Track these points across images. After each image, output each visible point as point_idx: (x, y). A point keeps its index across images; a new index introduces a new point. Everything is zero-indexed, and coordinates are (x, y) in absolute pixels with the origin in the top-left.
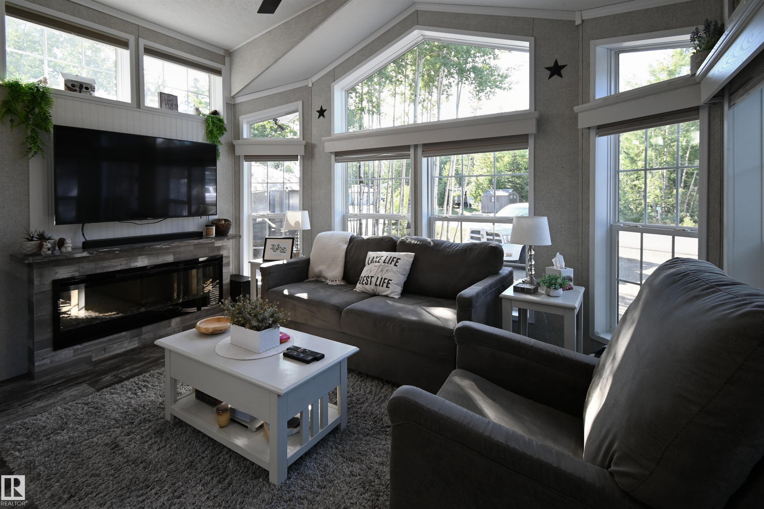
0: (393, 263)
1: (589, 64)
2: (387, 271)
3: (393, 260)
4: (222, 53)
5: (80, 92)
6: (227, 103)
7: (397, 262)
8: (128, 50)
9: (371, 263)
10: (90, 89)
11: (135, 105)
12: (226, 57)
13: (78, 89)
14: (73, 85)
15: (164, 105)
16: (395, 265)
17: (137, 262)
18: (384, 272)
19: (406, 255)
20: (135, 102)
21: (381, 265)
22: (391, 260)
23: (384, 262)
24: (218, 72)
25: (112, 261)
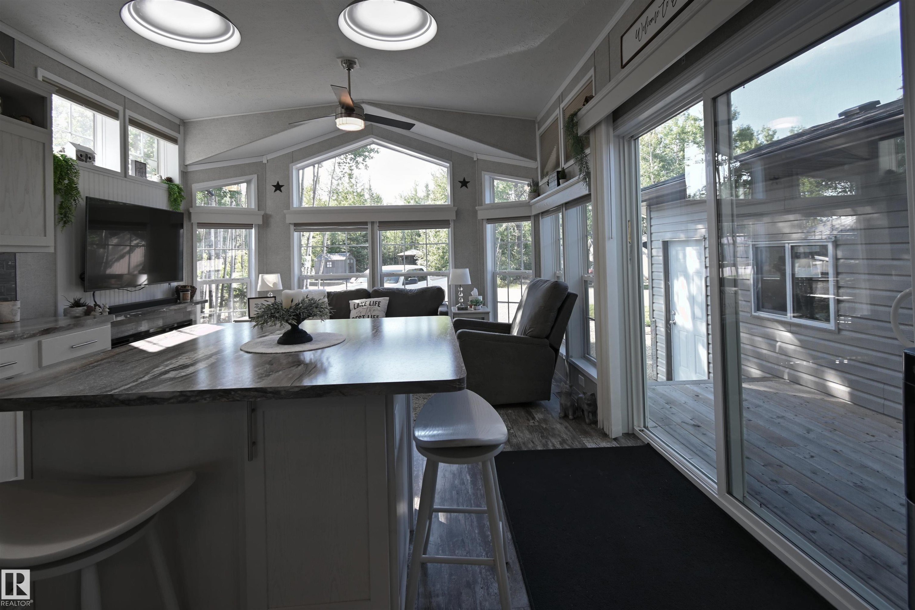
0: (377, 305)
1: (481, 183)
2: (374, 310)
3: (376, 303)
4: (177, 122)
5: (86, 162)
6: (182, 171)
7: (379, 304)
8: (118, 120)
9: (357, 307)
10: (92, 159)
11: (123, 175)
12: (181, 127)
13: (84, 159)
14: (81, 155)
15: (137, 173)
16: (378, 306)
17: (141, 326)
18: (372, 311)
19: (384, 299)
20: (123, 172)
21: (368, 307)
22: (375, 303)
23: (370, 305)
24: (174, 140)
25: (128, 325)
